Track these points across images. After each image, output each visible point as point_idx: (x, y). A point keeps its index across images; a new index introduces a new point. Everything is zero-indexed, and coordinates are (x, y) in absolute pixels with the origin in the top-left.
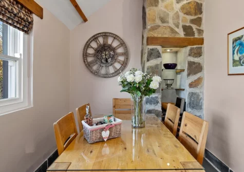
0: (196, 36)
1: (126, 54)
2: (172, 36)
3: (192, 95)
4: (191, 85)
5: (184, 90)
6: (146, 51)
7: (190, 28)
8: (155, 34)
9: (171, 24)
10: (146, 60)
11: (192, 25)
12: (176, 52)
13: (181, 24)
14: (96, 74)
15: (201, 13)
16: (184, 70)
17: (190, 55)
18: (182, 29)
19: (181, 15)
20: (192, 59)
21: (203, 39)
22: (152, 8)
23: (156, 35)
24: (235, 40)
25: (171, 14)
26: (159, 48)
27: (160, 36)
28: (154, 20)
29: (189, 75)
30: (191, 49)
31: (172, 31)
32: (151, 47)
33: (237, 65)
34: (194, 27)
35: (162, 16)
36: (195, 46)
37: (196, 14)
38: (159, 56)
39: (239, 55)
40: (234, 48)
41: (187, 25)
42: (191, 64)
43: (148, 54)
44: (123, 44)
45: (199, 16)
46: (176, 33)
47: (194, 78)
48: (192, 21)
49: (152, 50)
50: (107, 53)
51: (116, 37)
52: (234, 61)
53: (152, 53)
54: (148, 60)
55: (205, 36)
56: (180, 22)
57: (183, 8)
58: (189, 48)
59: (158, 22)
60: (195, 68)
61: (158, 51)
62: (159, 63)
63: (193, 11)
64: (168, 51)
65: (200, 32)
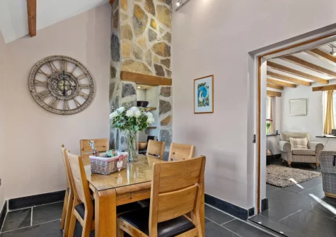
0: (166, 76)
1: (91, 87)
2: (145, 73)
3: (163, 132)
4: (162, 123)
5: (155, 128)
6: (121, 87)
7: (161, 67)
8: (129, 69)
9: (144, 61)
10: (121, 96)
11: (162, 65)
12: (145, 90)
13: (153, 63)
14: (51, 109)
15: (170, 55)
16: (155, 109)
17: (161, 94)
18: (154, 68)
19: (154, 54)
20: (163, 98)
21: (171, 80)
22: (125, 40)
23: (130, 71)
24: (200, 86)
25: (145, 51)
26: (133, 84)
27: (134, 71)
28: (128, 54)
29: (160, 113)
30: (162, 89)
31: (146, 68)
32: (126, 82)
33: (201, 106)
34: (164, 68)
35: (136, 51)
36: (165, 86)
37: (165, 56)
38: (134, 93)
39: (203, 98)
40: (199, 91)
41: (159, 64)
42: (162, 103)
43: (123, 89)
44: (87, 74)
45: (168, 58)
46: (149, 71)
47: (164, 116)
48: (163, 61)
49: (127, 85)
50: (67, 83)
51: (77, 65)
52: (199, 102)
53: (127, 89)
54: (123, 96)
55: (172, 77)
56: (152, 60)
57: (155, 47)
58: (160, 87)
59: (132, 57)
60: (165, 107)
61: (133, 88)
62: (133, 100)
63: (163, 52)
64: (139, 87)
65: (169, 73)
